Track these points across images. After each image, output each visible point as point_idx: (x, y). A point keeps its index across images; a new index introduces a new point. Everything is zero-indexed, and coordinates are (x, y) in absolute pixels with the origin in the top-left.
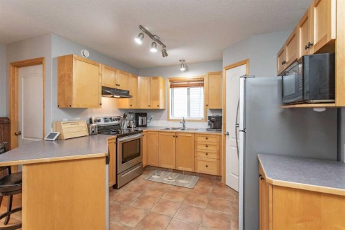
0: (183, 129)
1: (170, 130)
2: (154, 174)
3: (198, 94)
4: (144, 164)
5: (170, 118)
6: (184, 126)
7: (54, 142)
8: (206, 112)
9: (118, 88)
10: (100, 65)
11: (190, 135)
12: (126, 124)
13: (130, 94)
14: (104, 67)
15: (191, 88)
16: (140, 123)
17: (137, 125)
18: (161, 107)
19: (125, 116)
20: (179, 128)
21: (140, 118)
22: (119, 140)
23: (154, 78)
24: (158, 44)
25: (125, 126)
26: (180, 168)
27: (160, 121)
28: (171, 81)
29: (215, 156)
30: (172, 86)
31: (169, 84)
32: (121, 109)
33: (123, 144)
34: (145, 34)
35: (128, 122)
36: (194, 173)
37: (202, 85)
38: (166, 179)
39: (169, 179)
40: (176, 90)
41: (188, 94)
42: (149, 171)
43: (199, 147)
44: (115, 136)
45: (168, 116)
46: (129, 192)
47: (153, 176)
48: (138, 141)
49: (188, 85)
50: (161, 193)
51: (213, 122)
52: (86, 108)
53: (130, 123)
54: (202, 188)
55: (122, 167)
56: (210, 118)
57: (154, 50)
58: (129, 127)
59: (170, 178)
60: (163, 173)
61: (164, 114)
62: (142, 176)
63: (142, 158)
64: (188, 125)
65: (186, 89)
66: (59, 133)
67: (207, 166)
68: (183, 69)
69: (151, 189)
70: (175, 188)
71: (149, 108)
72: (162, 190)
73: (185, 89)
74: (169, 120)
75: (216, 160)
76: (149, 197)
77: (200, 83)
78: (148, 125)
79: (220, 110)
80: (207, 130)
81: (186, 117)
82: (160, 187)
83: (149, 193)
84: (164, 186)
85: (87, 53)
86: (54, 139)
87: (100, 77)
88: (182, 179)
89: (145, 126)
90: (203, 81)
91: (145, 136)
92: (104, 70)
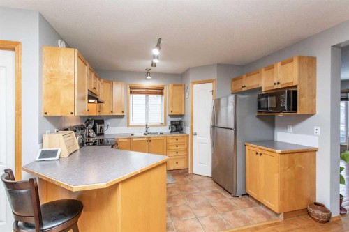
3: (157, 102)
6: (146, 131)
11: (163, 138)
15: (150, 96)
21: (98, 126)
28: (131, 88)
29: (184, 153)
30: (131, 92)
31: (129, 90)
37: (162, 94)
40: (134, 96)
41: (147, 101)
45: (128, 122)
58: (89, 137)
64: (150, 130)
66: (60, 149)
67: (177, 163)
68: (149, 78)
71: (111, 114)
73: (143, 97)
74: (129, 126)
77: (160, 91)
78: (105, 133)
80: (171, 132)
86: (57, 158)
90: (163, 90)
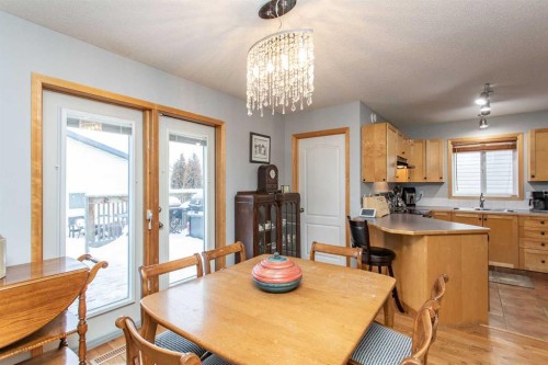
5: (454, 194)
6: (481, 205)
16: (408, 202)
23: (432, 141)
27: (435, 199)
28: (454, 144)
31: (451, 147)
37: (513, 147)
49: (483, 148)
61: (443, 189)
65: (478, 154)
66: (375, 210)
67: (543, 262)
68: (483, 127)
71: (425, 181)
74: (451, 197)
77: (511, 144)
78: (417, 204)
80: (532, 210)
86: (374, 216)
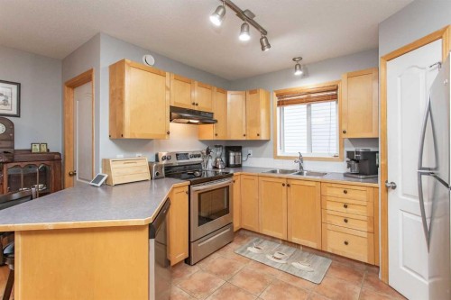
0: (301, 174)
1: (278, 175)
2: (251, 245)
3: (326, 113)
4: (236, 226)
5: (279, 154)
6: (301, 167)
7: (99, 189)
8: (342, 145)
9: (196, 108)
10: (167, 74)
11: (313, 184)
12: (211, 163)
13: (215, 118)
14: (173, 77)
15: (313, 105)
16: (232, 162)
17: (228, 165)
18: (263, 137)
19: (208, 152)
20: (292, 171)
21: (232, 154)
22: (194, 188)
23: (251, 92)
24: (251, 27)
25: (210, 166)
26: (295, 240)
27: (262, 159)
28: (280, 95)
29: (364, 227)
30: (281, 104)
31: (276, 100)
32: (203, 141)
33: (199, 195)
34: (227, 7)
35: (214, 160)
36: (320, 252)
37: (334, 98)
38: (269, 257)
39: (275, 258)
40: (287, 109)
41: (309, 114)
42: (243, 238)
43: (330, 206)
44: (188, 183)
45: (275, 151)
46: (207, 275)
47: (249, 249)
48: (226, 189)
49: (308, 99)
50: (260, 285)
51: (357, 161)
52: (151, 140)
53: (216, 162)
54: (338, 286)
55: (199, 231)
56: (350, 154)
57: (245, 37)
58: (215, 167)
59: (277, 255)
60: (265, 244)
61: (269, 147)
62: (233, 246)
63: (232, 216)
64: (308, 166)
66: (106, 176)
67: (346, 243)
68: (299, 73)
69: (243, 274)
70: (286, 279)
71: (244, 138)
72: (261, 279)
73: (303, 107)
74: (276, 157)
75: (365, 235)
76: (238, 289)
77: (331, 94)
78: (244, 165)
79: (375, 140)
80: (346, 175)
81: (305, 153)
82: (259, 272)
83: (239, 282)
84: (266, 271)
85: (151, 60)
86: (99, 185)
87: (168, 92)
88: (299, 260)
89: (238, 166)
90: (336, 90)
91: (237, 182)
92: (172, 81)
